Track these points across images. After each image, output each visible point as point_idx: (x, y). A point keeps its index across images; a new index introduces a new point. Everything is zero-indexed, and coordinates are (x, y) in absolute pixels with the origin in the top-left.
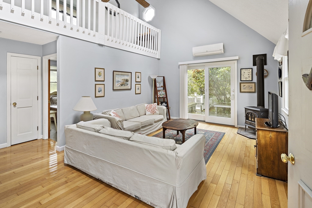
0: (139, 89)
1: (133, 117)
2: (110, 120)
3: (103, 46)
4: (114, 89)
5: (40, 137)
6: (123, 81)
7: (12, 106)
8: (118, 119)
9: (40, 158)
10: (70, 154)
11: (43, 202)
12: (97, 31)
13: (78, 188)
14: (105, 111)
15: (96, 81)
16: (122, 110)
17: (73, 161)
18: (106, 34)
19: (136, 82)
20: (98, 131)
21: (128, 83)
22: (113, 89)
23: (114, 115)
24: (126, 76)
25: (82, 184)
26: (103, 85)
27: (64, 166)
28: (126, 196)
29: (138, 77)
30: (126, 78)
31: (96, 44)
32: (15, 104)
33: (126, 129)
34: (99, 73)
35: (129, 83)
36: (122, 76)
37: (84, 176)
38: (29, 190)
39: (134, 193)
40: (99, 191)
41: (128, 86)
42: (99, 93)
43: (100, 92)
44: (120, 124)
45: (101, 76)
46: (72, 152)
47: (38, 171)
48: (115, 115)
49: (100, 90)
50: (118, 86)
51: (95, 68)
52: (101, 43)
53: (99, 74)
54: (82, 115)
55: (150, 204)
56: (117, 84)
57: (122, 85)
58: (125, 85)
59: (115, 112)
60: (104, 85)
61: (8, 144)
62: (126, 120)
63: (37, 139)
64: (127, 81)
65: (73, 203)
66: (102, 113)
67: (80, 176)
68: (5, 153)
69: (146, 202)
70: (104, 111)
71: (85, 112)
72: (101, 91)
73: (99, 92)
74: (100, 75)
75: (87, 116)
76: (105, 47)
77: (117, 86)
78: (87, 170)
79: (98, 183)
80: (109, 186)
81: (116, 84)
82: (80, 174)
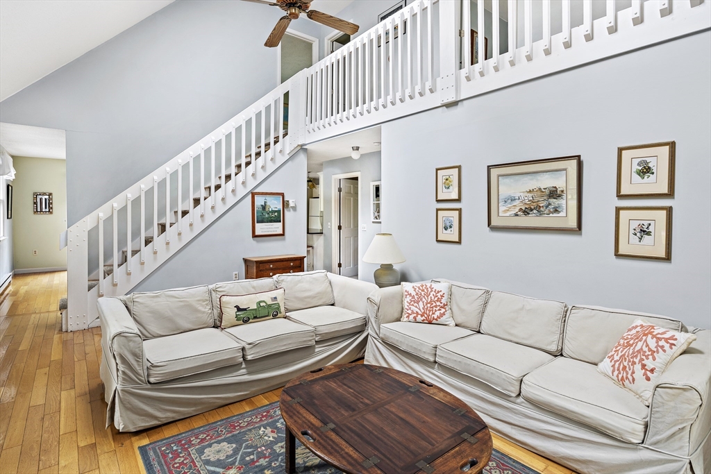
0: (648, 233)
3: (460, 104)
4: (493, 224)
6: (530, 195)
15: (438, 201)
19: (620, 196)
21: (562, 202)
22: (489, 225)
24: (546, 176)
26: (458, 212)
29: (645, 171)
30: (546, 182)
34: (447, 180)
35: (567, 202)
36: (526, 179)
41: (563, 214)
42: (444, 231)
43: (449, 230)
45: (451, 188)
49: (448, 224)
50: (508, 214)
51: (437, 169)
53: (445, 183)
56: (505, 208)
57: (526, 212)
60: (460, 210)
64: (554, 194)
72: (451, 227)
73: (446, 229)
74: (448, 184)
76: (465, 102)
81: (502, 209)
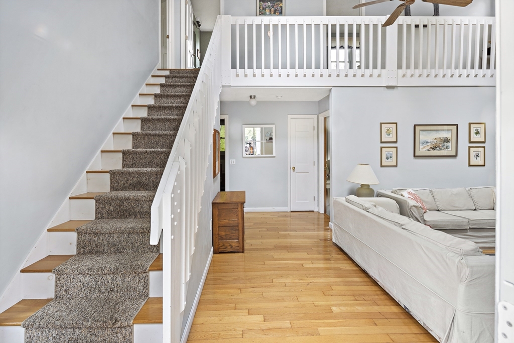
0: (478, 156)
1: (455, 207)
2: (399, 202)
3: (395, 88)
4: (416, 155)
5: (316, 210)
6: (436, 140)
7: (292, 170)
8: (412, 203)
9: (312, 229)
10: (337, 231)
11: (305, 266)
12: (383, 67)
13: (340, 269)
14: (396, 189)
15: (382, 142)
16: (431, 191)
17: (340, 241)
18: (400, 67)
19: (471, 142)
20: (366, 210)
21: (450, 144)
22: (414, 156)
23: (410, 196)
24: (443, 132)
25: (345, 268)
26: (395, 149)
27: (332, 244)
28: (394, 302)
29: (477, 133)
30: (443, 135)
31: (383, 88)
32: (294, 168)
33: (427, 223)
34: (388, 130)
35: (452, 144)
36: (434, 133)
37: (350, 262)
38: (297, 252)
39: (403, 303)
40: (361, 282)
41: (450, 149)
43: (390, 159)
44: (416, 211)
45: (391, 135)
46: (339, 230)
47: (307, 240)
48: (412, 197)
49: (389, 156)
50: (424, 150)
51: (381, 124)
52: (390, 85)
53: (386, 132)
54: (359, 189)
55: (422, 325)
56: (423, 147)
57: (433, 149)
58: (440, 149)
59: (414, 193)
60: (397, 148)
61: (288, 209)
62: (438, 211)
63: (313, 211)
64: (447, 140)
65: (330, 278)
66: (392, 192)
67: (345, 260)
68: (286, 216)
69: (418, 320)
70: (394, 189)
71: (362, 185)
72: (391, 158)
73: (387, 159)
74: (389, 133)
75: (364, 191)
76: (399, 88)
77: (422, 150)
78: (353, 256)
79: (363, 275)
80: (375, 283)
81: (421, 147)
82: (346, 258)
